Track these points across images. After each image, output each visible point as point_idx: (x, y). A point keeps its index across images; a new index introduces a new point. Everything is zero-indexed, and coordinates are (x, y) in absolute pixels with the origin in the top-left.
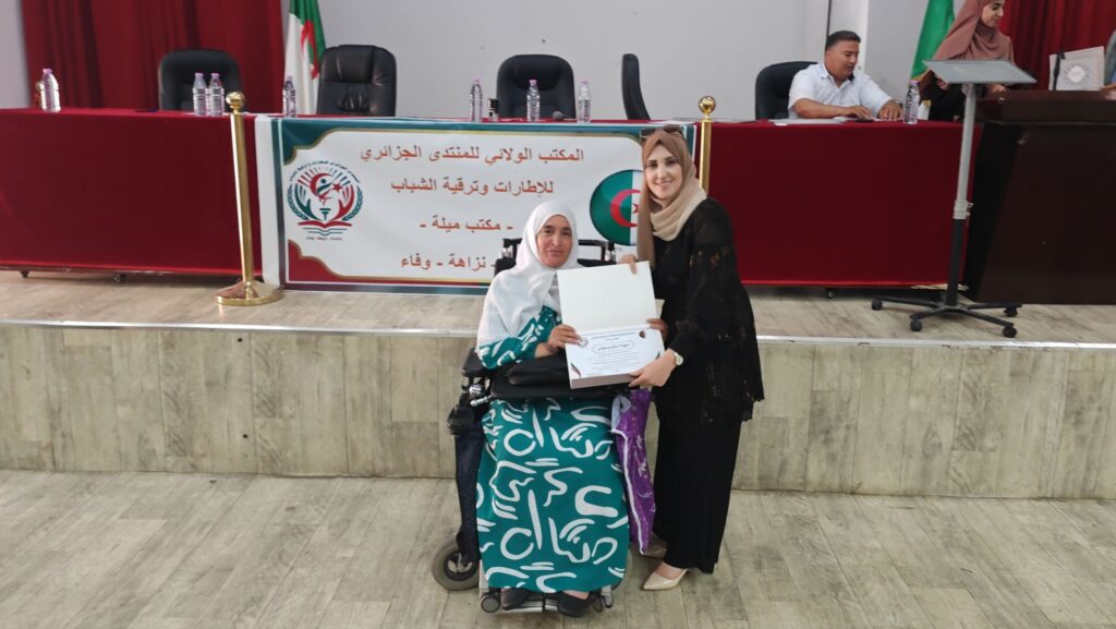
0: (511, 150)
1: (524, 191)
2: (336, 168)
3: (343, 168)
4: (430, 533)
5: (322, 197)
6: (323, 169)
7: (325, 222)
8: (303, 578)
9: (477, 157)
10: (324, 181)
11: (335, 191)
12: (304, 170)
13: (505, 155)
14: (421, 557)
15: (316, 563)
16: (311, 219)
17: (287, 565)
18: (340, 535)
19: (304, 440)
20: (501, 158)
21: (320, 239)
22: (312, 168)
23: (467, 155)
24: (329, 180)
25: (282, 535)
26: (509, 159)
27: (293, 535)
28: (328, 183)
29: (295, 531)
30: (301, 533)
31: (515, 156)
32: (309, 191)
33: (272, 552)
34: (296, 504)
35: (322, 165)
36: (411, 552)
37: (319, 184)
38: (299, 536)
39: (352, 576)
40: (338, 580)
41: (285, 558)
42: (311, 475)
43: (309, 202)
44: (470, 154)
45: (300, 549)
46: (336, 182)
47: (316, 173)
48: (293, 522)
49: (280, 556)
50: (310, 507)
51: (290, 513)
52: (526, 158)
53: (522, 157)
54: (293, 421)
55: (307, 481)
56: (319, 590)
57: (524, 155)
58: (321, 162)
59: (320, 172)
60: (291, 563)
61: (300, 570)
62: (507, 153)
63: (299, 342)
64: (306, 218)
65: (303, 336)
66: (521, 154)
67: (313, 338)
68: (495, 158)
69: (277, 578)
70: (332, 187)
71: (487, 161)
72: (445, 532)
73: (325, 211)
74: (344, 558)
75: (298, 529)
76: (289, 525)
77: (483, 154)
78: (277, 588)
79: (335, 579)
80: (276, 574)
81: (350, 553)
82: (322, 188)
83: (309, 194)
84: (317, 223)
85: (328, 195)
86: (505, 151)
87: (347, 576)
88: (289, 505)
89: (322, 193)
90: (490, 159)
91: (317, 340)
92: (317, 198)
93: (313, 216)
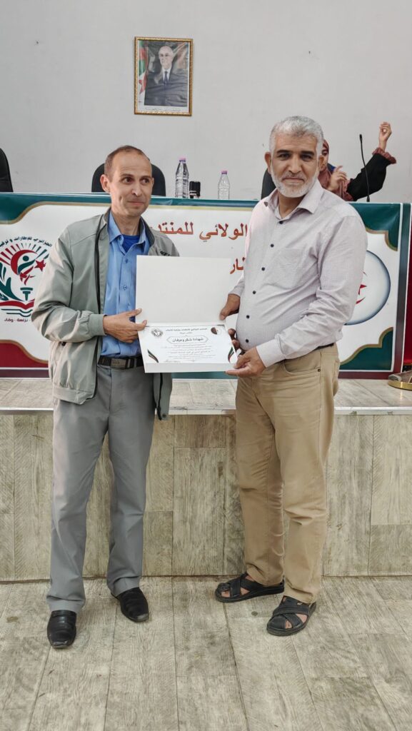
0: (227, 226)
1: (239, 269)
2: (41, 244)
3: (48, 244)
4: (187, 639)
5: (23, 276)
6: (26, 245)
7: (26, 303)
8: (57, 706)
9: (192, 233)
10: (26, 259)
11: (39, 269)
12: (5, 246)
13: (221, 231)
14: (190, 668)
15: (66, 685)
16: (10, 299)
17: (31, 690)
18: (83, 648)
19: (18, 538)
20: (216, 234)
21: (19, 320)
22: (14, 244)
23: (180, 231)
24: (31, 257)
25: (12, 651)
26: (224, 235)
27: (27, 651)
28: (30, 260)
29: (26, 646)
30: (35, 648)
31: (230, 232)
32: (9, 268)
33: (7, 674)
34: (16, 614)
35: (24, 241)
36: (176, 663)
37: (21, 262)
38: (33, 651)
39: (116, 698)
40: (102, 705)
41: (25, 681)
42: (25, 579)
43: (9, 280)
44: (184, 230)
45: (41, 668)
46: (40, 260)
47: (18, 250)
48: (21, 635)
49: (18, 680)
50: (34, 616)
51: (12, 625)
52: (242, 234)
53: (237, 233)
54: (6, 516)
55: (21, 586)
56: (83, 720)
57: (240, 231)
58: (24, 238)
59: (22, 249)
60: (36, 687)
61: (49, 696)
62: (223, 229)
63: (17, 425)
64: (6, 299)
65: (21, 416)
66: (236, 230)
67: (34, 418)
68: (210, 235)
69: (24, 708)
70: (35, 264)
71: (201, 237)
72: (204, 637)
73: (27, 291)
74: (99, 676)
75: (30, 643)
76: (17, 639)
77: (197, 230)
78: (27, 721)
79: (97, 704)
80: (21, 703)
81: (104, 670)
82: (23, 266)
83: (10, 273)
84: (18, 303)
85: (30, 274)
86: (220, 227)
87: (111, 699)
88: (11, 615)
89: (23, 271)
90: (204, 235)
91: (38, 421)
92: (19, 277)
93: (14, 297)
